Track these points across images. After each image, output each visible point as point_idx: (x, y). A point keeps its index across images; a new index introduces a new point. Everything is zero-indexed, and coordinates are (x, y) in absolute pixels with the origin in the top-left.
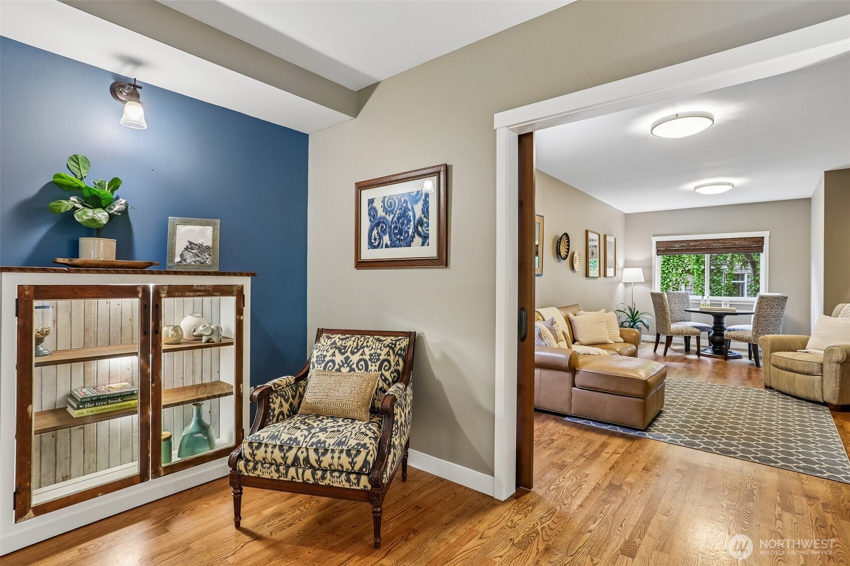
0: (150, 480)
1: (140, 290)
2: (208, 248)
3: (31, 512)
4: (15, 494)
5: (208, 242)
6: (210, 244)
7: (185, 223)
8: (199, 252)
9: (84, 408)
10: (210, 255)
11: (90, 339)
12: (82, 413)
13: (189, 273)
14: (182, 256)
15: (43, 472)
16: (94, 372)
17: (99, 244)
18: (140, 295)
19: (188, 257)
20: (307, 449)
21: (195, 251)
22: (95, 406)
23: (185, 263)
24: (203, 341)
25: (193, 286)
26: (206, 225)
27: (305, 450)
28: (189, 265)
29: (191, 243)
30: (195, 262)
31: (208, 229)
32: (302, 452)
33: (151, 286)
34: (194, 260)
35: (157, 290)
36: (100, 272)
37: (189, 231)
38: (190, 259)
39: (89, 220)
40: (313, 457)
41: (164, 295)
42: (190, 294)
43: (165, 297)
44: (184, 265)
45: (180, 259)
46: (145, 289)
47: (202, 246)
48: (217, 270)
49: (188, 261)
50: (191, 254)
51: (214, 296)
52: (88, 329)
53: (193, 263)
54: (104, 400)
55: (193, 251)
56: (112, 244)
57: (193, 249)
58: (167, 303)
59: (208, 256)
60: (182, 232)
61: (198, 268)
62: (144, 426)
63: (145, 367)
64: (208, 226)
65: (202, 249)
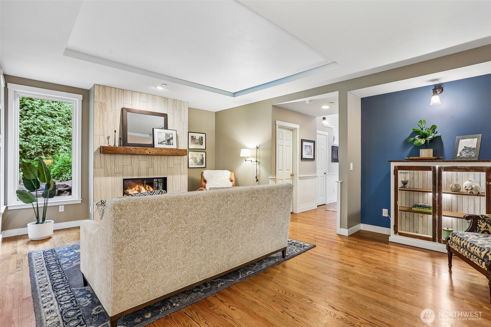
0: (437, 242)
1: (432, 168)
2: (474, 149)
3: (398, 233)
4: (394, 226)
5: (474, 146)
6: (475, 147)
7: (464, 138)
8: (469, 151)
9: (415, 208)
10: (474, 152)
11: (425, 186)
12: (415, 209)
13: (462, 161)
14: (460, 153)
15: (410, 227)
16: (426, 198)
17: (425, 151)
18: (432, 170)
19: (463, 153)
20: (468, 242)
21: (467, 151)
22: (419, 208)
23: (462, 156)
24: (468, 192)
25: (458, 167)
26: (473, 138)
27: (467, 242)
28: (464, 157)
29: (465, 147)
30: (466, 156)
31: (475, 139)
32: (466, 243)
33: (437, 167)
34: (466, 155)
35: (440, 169)
36: (416, 161)
37: (466, 141)
38: (464, 155)
39: (418, 143)
40: (468, 246)
41: (443, 170)
42: (456, 170)
43: (443, 171)
44: (461, 157)
45: (459, 155)
46: (434, 168)
47: (471, 148)
48: (477, 159)
49: (463, 156)
50: (465, 152)
51: (471, 171)
52: (424, 182)
53: (465, 156)
54: (422, 207)
55: (466, 151)
56: (431, 151)
57: (466, 150)
58: (444, 173)
59: (473, 153)
60: (462, 142)
61: (467, 159)
62: (434, 220)
63: (435, 198)
64: (475, 138)
65: (470, 149)
